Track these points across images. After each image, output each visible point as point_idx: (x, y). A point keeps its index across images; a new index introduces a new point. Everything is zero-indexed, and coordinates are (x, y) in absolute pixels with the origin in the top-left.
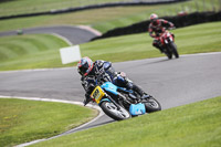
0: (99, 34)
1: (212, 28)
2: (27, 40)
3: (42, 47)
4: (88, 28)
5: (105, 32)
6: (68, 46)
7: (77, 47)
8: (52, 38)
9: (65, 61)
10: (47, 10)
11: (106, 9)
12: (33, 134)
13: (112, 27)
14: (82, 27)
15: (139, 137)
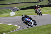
0: (19, 9)
1: (45, 9)
2: (2, 10)
3: (6, 12)
4: (17, 8)
5: (21, 9)
6: (12, 12)
7: (14, 12)
8: (8, 10)
9: (11, 15)
10: (7, 3)
11: (21, 4)
12: (4, 32)
13: (22, 8)
14: (15, 7)
15: (28, 33)
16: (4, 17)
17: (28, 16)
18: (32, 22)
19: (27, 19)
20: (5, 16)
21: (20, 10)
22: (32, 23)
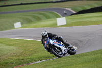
0: (75, 12)
2: (41, 14)
3: (48, 18)
4: (69, 9)
5: (78, 11)
6: (60, 17)
7: (64, 18)
8: (53, 13)
9: (58, 24)
12: (43, 57)
14: (67, 9)
15: (92, 61)
16: (44, 27)
17: (55, 35)
18: (63, 48)
19: (52, 42)
20: (46, 26)
21: (77, 14)
22: (63, 51)
